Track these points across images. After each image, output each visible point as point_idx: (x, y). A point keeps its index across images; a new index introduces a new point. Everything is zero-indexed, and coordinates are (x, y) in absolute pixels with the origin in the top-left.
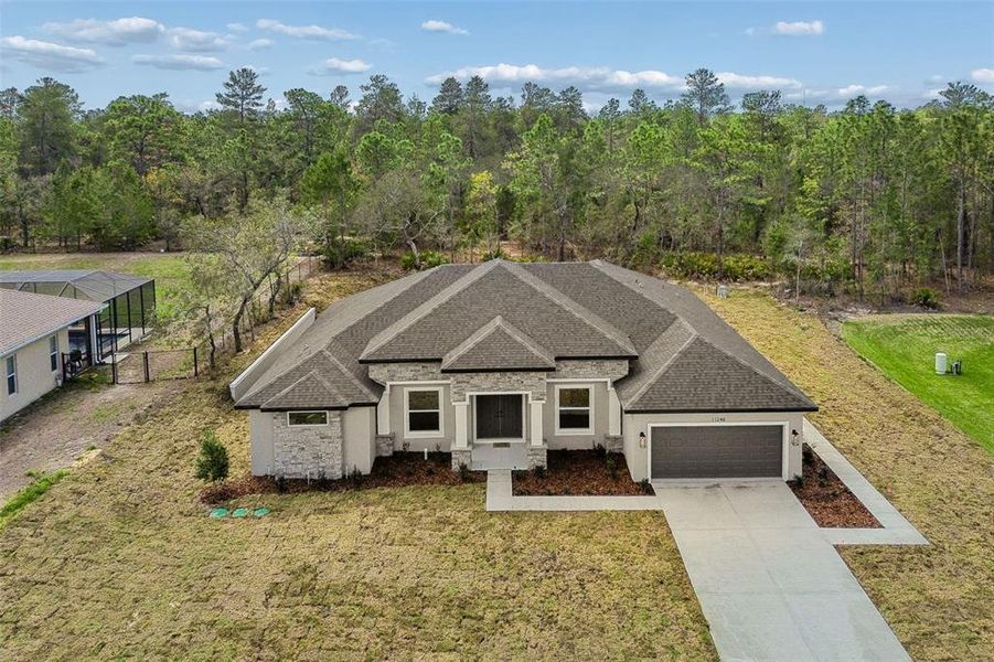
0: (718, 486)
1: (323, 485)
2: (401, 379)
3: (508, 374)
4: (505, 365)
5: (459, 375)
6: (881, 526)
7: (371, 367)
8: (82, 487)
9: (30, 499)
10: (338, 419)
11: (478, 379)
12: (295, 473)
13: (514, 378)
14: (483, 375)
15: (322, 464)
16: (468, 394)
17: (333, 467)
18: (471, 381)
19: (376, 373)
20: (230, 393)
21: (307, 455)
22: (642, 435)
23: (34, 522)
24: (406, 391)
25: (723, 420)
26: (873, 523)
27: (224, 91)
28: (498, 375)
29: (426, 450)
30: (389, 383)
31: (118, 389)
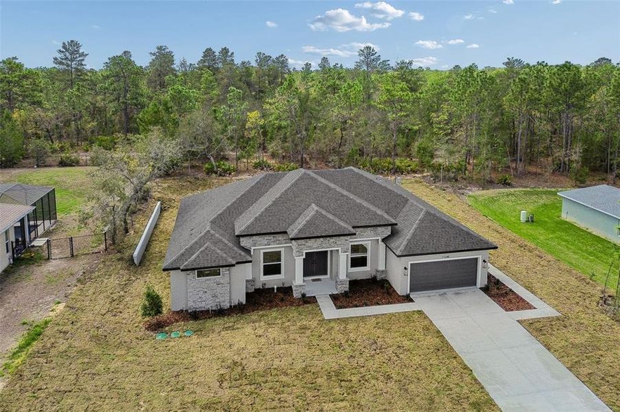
0: (445, 293)
1: (220, 313)
2: (260, 245)
3: (328, 239)
4: (327, 233)
5: (300, 241)
6: (535, 308)
7: (242, 239)
8: (65, 329)
9: (34, 339)
10: (228, 272)
11: (310, 242)
12: (200, 307)
13: (332, 240)
14: (313, 240)
15: (217, 300)
16: (305, 252)
17: (224, 301)
18: (307, 244)
19: (245, 242)
20: (133, 260)
21: (209, 296)
22: (405, 268)
23: (43, 353)
24: (262, 252)
25: (448, 257)
26: (530, 307)
27: (59, 56)
28: (322, 239)
29: (275, 287)
30: (253, 248)
31: (53, 263)
